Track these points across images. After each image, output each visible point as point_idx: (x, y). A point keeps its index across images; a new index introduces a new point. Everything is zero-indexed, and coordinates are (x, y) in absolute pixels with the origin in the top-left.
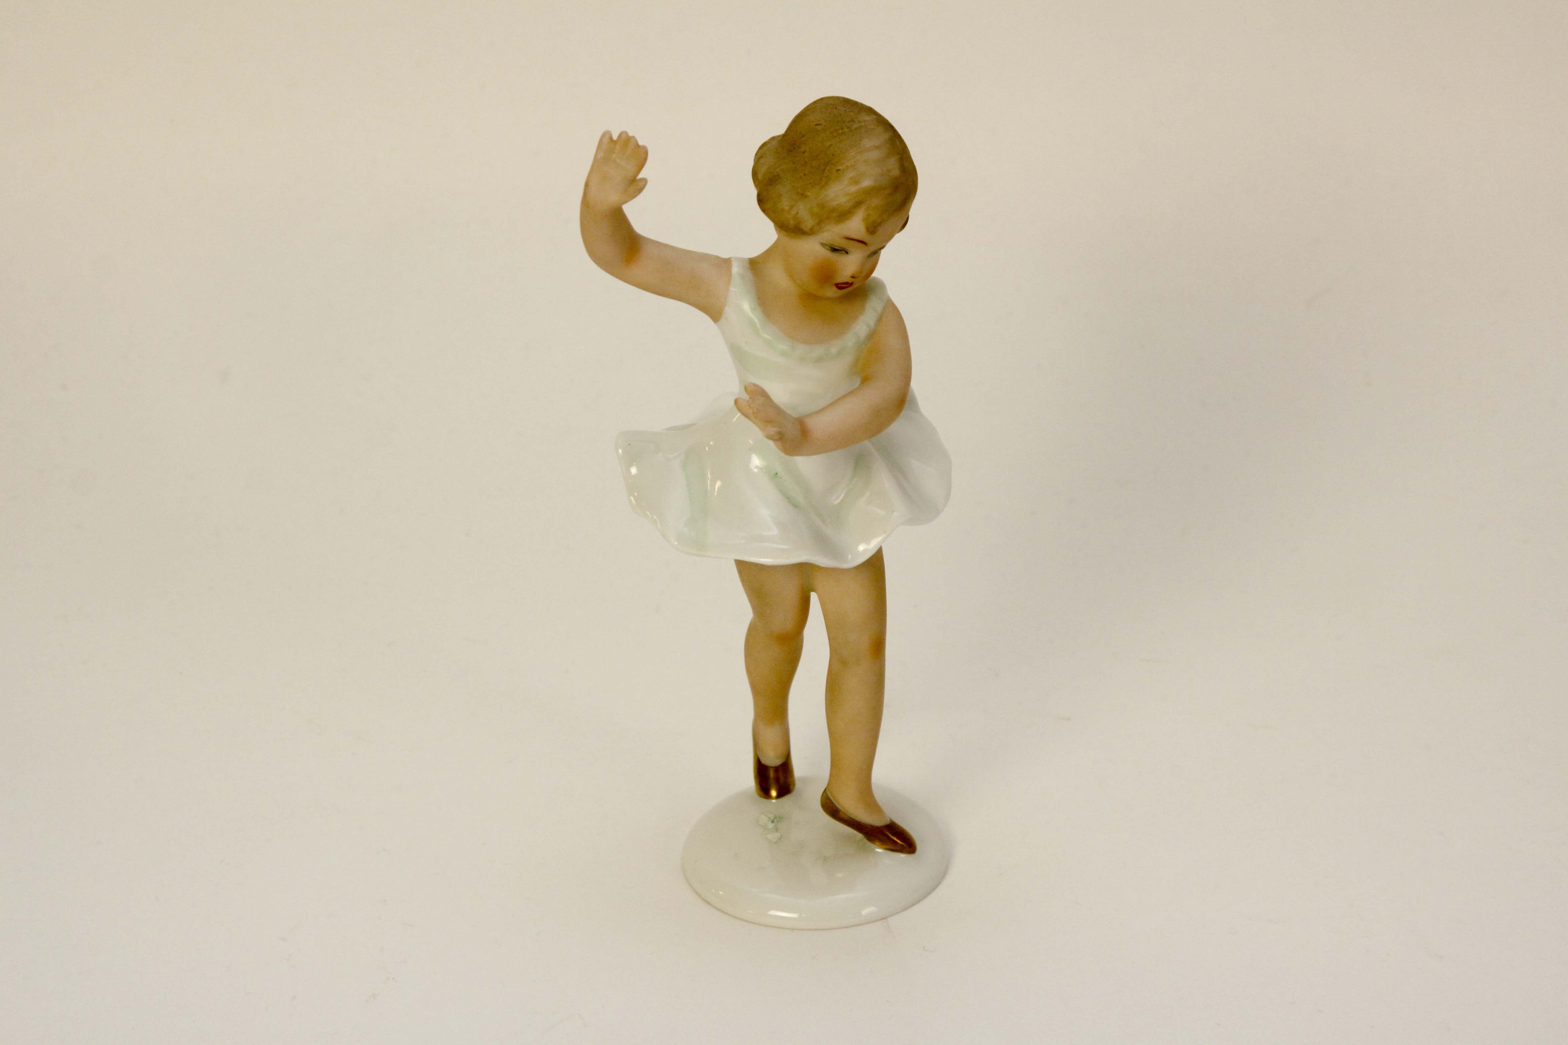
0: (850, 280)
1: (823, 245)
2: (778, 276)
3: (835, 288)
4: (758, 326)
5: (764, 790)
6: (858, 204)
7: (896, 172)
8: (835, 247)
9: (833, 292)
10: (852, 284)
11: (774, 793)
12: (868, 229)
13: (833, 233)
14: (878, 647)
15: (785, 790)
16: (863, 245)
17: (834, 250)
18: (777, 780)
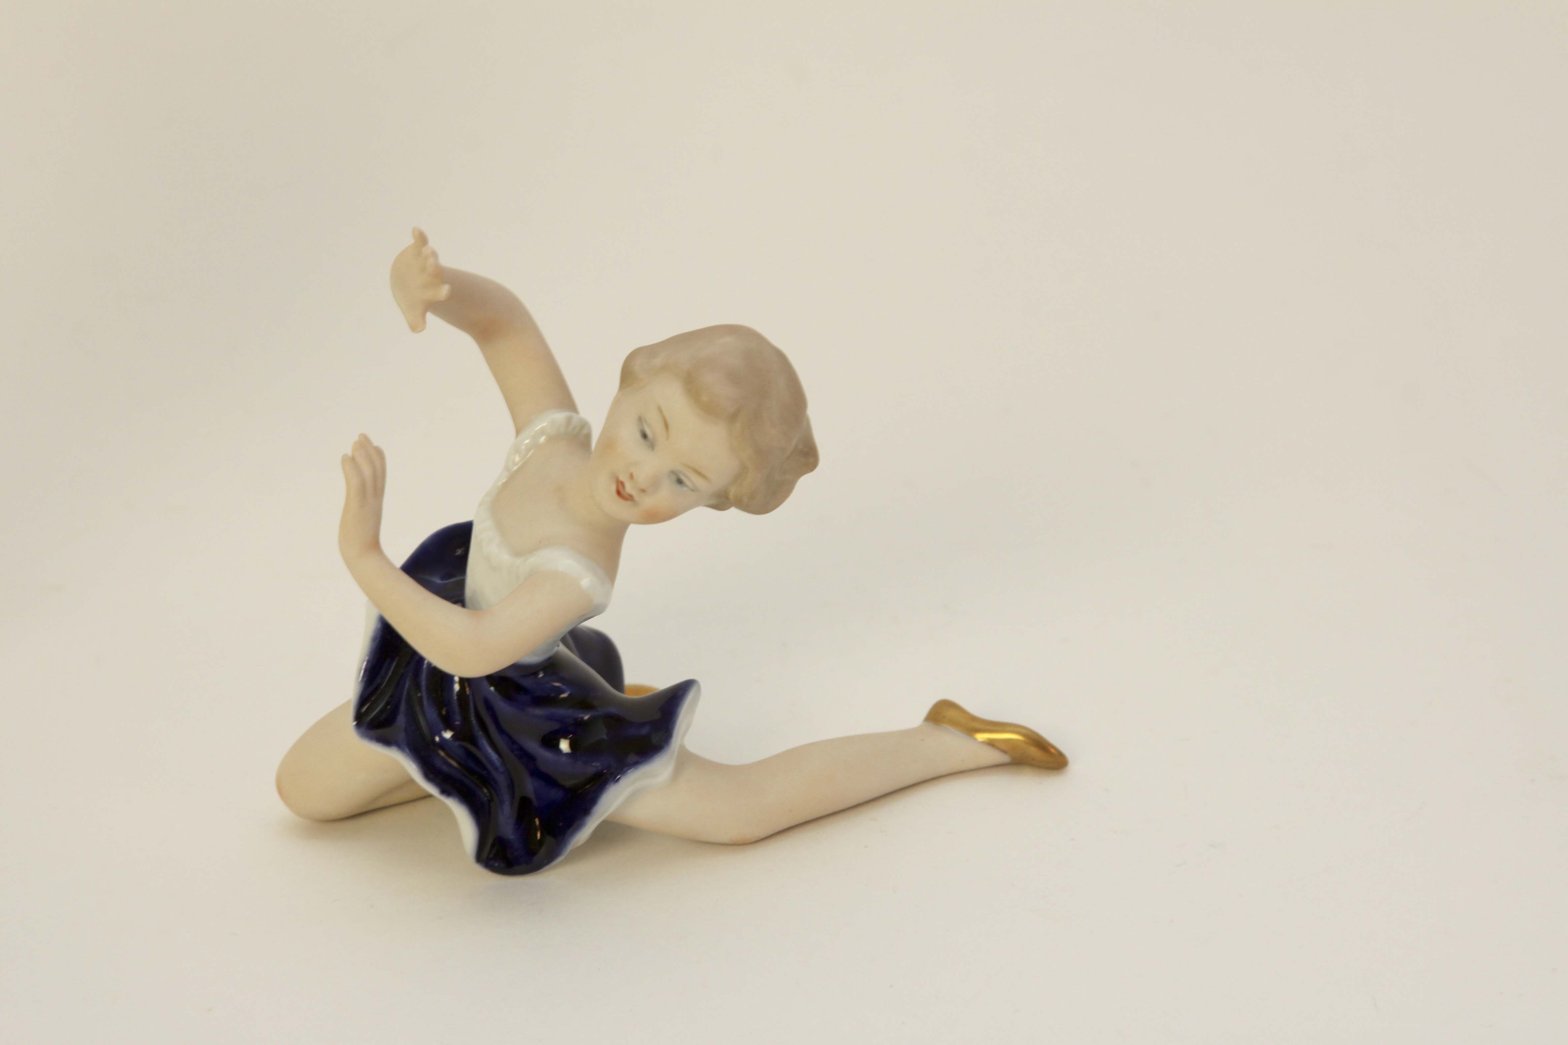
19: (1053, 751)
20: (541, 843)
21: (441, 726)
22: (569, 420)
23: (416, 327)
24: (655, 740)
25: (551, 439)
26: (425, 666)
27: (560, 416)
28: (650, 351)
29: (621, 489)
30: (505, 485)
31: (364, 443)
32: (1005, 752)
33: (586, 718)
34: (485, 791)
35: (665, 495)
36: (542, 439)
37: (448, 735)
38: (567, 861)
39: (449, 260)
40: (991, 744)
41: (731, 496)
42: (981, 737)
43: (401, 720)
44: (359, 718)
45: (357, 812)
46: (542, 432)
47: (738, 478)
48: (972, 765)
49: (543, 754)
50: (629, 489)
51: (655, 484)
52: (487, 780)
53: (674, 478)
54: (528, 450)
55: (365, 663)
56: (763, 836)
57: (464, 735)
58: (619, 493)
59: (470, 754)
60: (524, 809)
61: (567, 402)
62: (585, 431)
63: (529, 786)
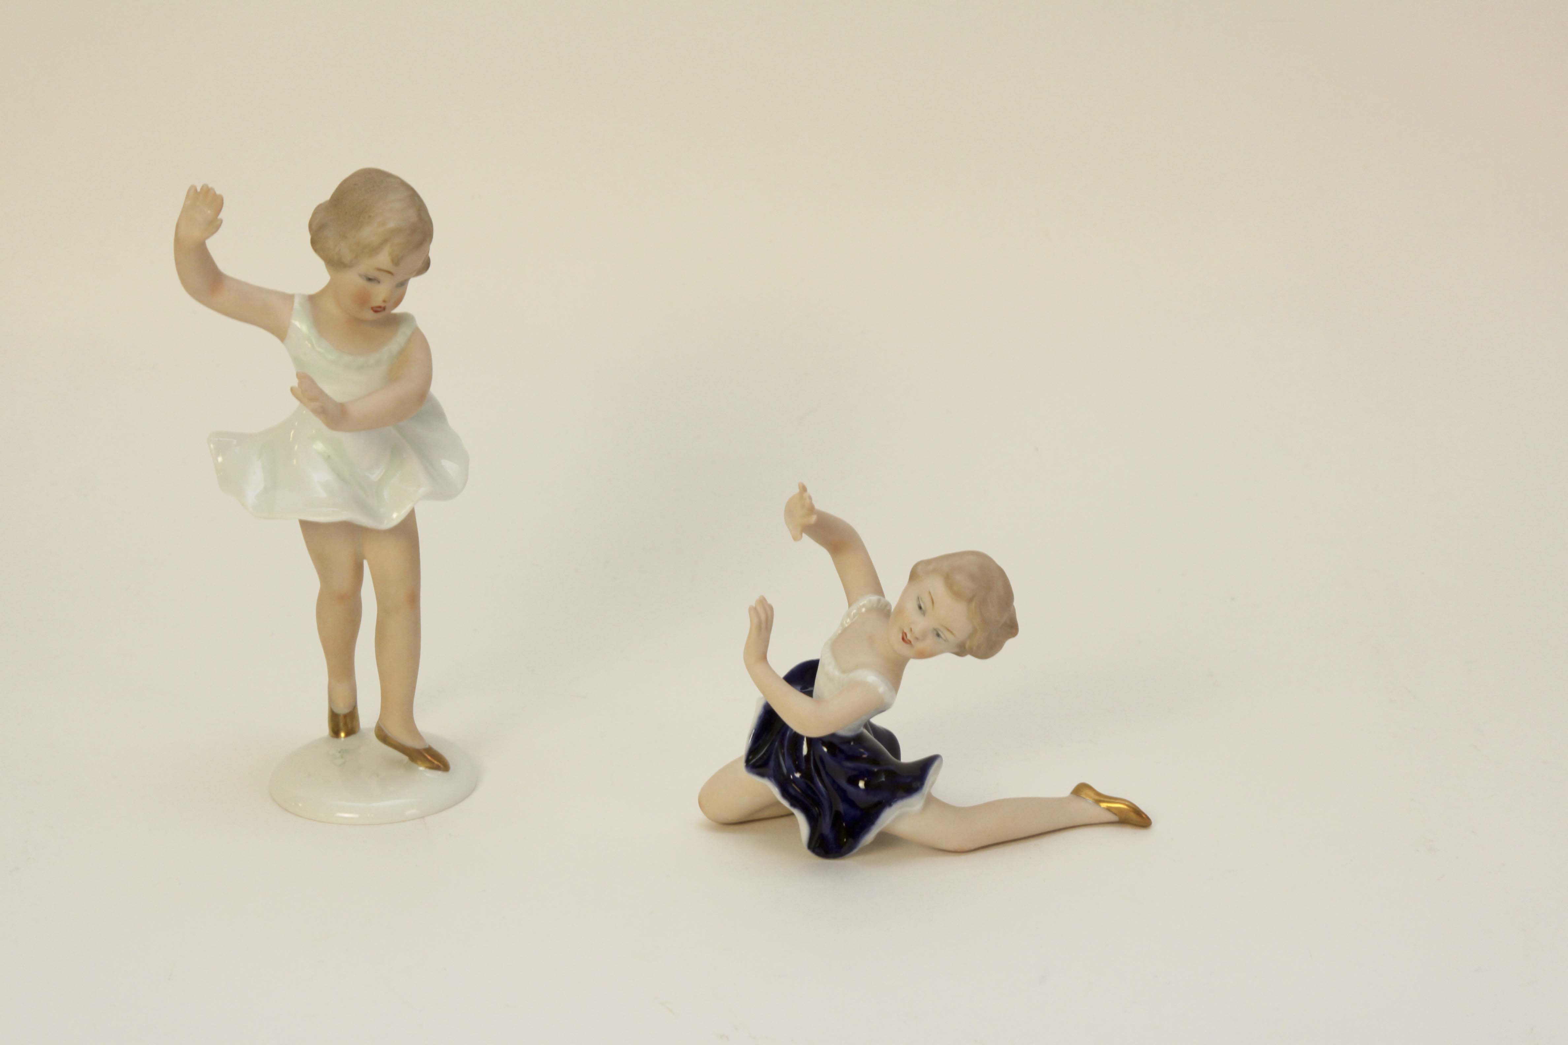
0: (383, 305)
1: (361, 276)
2: (330, 306)
3: (371, 312)
4: (314, 342)
5: (335, 733)
6: (385, 241)
7: (414, 218)
8: (370, 277)
9: (370, 315)
10: (384, 309)
11: (343, 735)
12: (392, 261)
13: (367, 265)
14: (414, 599)
15: (351, 731)
16: (389, 275)
17: (370, 280)
18: (345, 724)
19: (1144, 816)
20: (846, 842)
21: (794, 769)
22: (879, 601)
23: (796, 539)
24: (914, 785)
25: (868, 610)
26: (788, 733)
27: (874, 598)
28: (928, 562)
29: (905, 637)
30: (841, 635)
31: (762, 601)
32: (1115, 814)
33: (876, 770)
34: (817, 809)
35: (929, 642)
36: (863, 610)
37: (798, 775)
38: (858, 854)
39: (819, 506)
40: (1109, 809)
41: (967, 646)
42: (1104, 805)
43: (772, 763)
44: (747, 761)
45: (743, 820)
46: (864, 606)
47: (972, 635)
48: (1097, 821)
49: (850, 789)
50: (909, 637)
51: (924, 636)
52: (818, 804)
53: (935, 632)
54: (855, 615)
55: (754, 730)
56: (972, 848)
57: (806, 775)
58: (903, 639)
59: (808, 786)
60: (837, 818)
61: (879, 591)
62: (888, 608)
63: (841, 807)
